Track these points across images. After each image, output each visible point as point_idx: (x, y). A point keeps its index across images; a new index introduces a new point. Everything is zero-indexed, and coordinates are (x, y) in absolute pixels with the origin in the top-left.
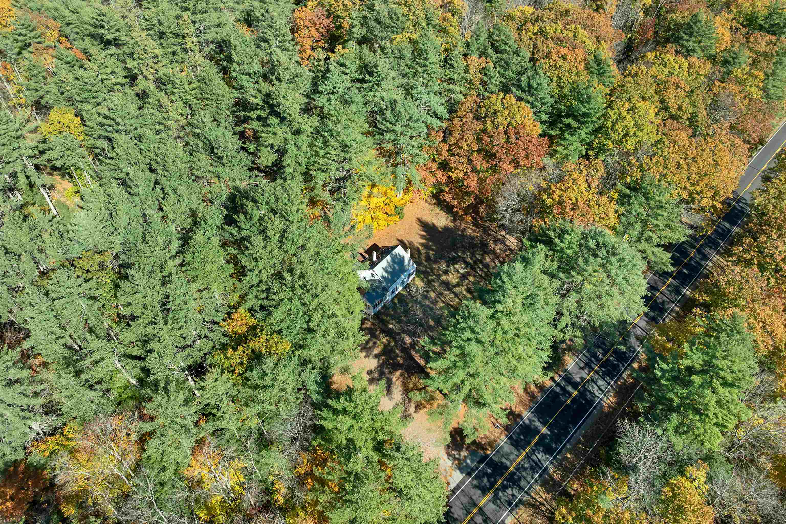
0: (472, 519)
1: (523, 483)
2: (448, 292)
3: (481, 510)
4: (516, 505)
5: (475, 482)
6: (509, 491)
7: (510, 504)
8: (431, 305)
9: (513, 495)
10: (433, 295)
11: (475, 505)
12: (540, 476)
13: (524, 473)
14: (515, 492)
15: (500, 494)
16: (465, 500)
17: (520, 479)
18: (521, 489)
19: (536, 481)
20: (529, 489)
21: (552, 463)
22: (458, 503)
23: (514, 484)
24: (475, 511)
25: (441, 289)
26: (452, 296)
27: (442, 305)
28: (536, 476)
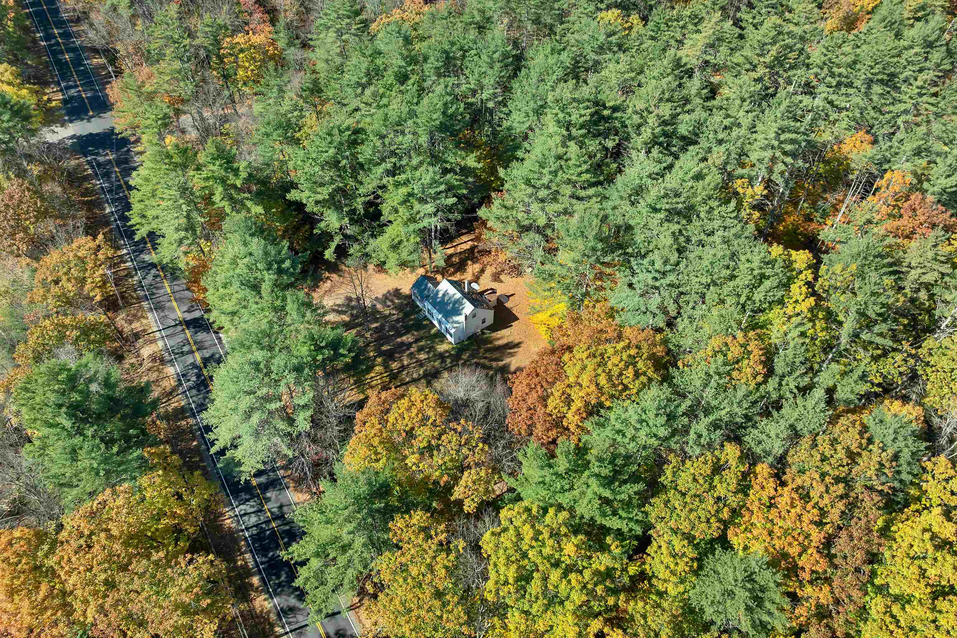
0: (189, 344)
1: (194, 392)
2: (421, 372)
3: (191, 352)
4: (179, 380)
5: (217, 356)
6: (194, 378)
7: (183, 375)
8: (408, 352)
9: (189, 380)
10: (423, 356)
11: (198, 349)
12: (192, 409)
13: (201, 396)
14: (190, 383)
15: (196, 371)
16: (207, 344)
17: (199, 390)
18: (190, 389)
19: (190, 404)
20: (186, 396)
21: (197, 424)
22: (209, 338)
23: (197, 385)
24: (194, 348)
25: (429, 366)
26: (415, 376)
27: (405, 363)
28: (193, 406)
